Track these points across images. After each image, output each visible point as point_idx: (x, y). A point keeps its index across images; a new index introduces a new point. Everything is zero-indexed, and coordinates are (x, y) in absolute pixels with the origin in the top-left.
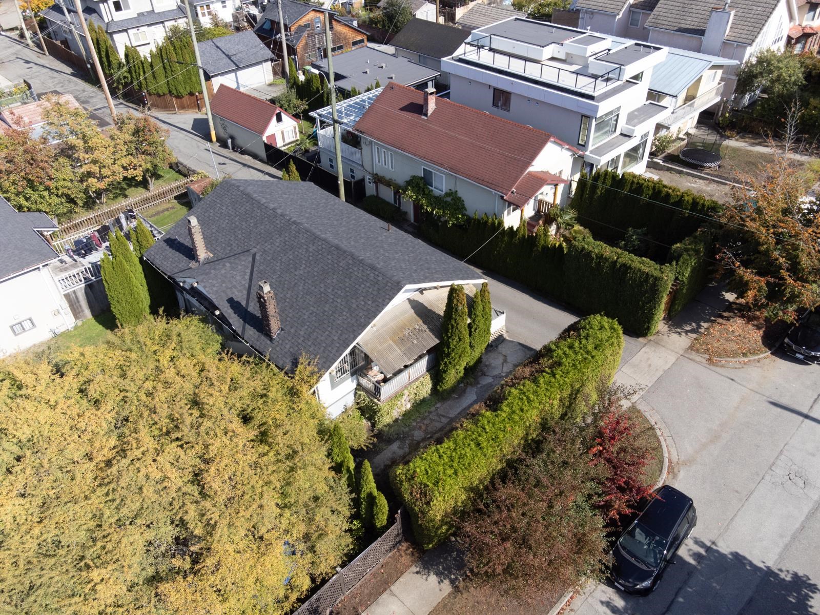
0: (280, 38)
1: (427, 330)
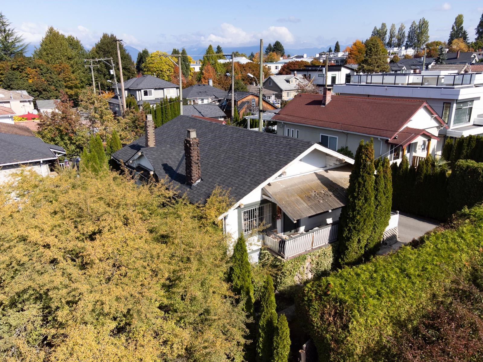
0: (231, 96)
1: (333, 196)
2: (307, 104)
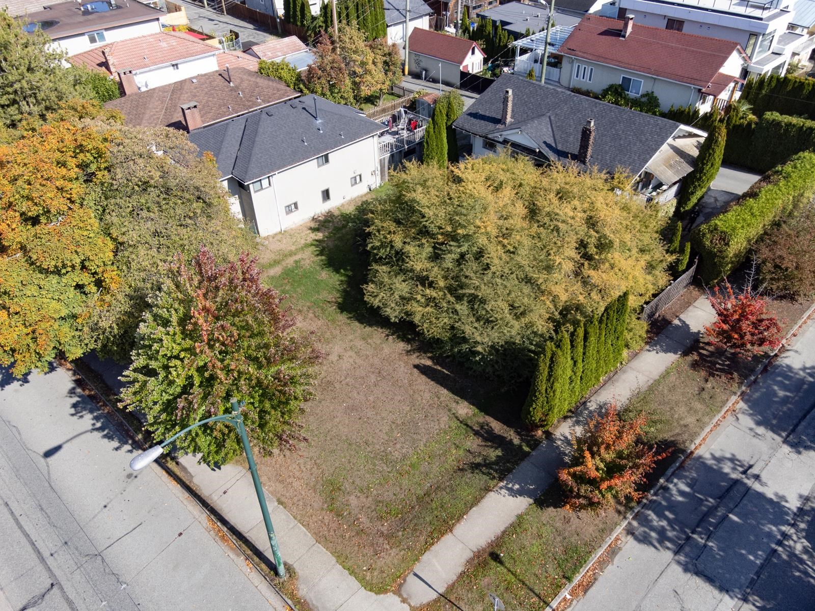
2: (601, 34)
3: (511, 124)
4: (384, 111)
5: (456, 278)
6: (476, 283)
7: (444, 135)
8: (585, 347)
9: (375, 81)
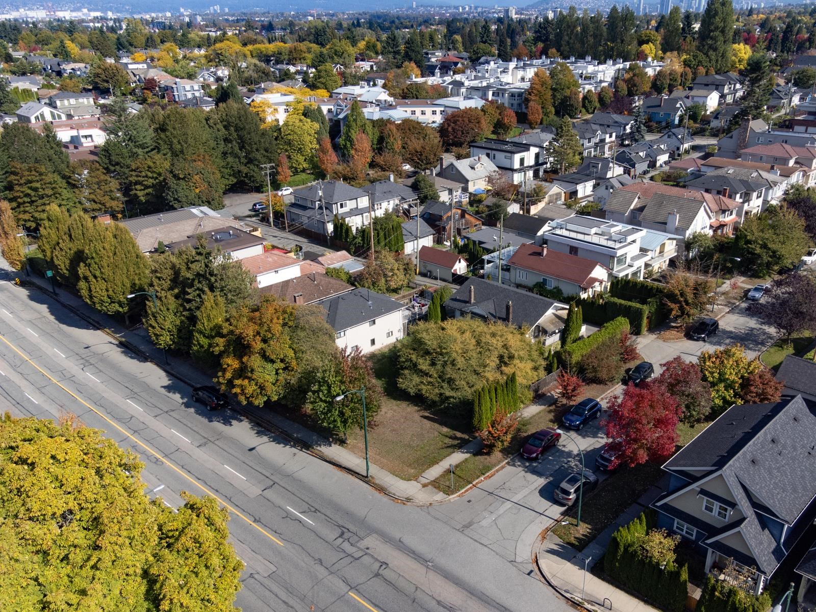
1: (561, 322)
2: (530, 255)
3: (474, 303)
4: (404, 297)
5: (442, 372)
6: (450, 372)
7: (439, 309)
8: (496, 394)
9: (400, 279)
